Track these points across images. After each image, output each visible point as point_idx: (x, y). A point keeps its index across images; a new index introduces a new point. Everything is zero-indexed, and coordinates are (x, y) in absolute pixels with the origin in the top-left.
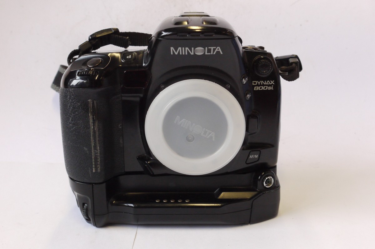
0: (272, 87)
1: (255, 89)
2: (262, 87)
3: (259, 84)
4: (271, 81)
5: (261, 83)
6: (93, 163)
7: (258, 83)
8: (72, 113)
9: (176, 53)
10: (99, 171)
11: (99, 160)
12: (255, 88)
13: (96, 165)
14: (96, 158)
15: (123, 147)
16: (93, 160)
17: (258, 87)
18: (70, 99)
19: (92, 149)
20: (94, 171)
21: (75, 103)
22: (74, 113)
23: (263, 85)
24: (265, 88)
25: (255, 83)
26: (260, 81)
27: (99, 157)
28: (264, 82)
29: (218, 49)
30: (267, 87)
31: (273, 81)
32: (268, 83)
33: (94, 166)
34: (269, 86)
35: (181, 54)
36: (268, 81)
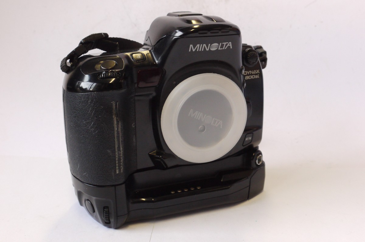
0: (258, 76)
1: (246, 79)
2: (251, 76)
3: (249, 74)
4: (257, 70)
5: (249, 73)
6: (117, 165)
7: (247, 73)
8: (95, 117)
9: (194, 50)
10: (122, 171)
11: (122, 161)
12: (246, 77)
13: (119, 166)
14: (119, 159)
15: (136, 146)
16: (117, 162)
17: (248, 76)
18: (92, 103)
19: (116, 151)
20: (117, 172)
21: (97, 107)
22: (96, 117)
23: (252, 74)
24: (253, 77)
25: (245, 73)
26: (249, 71)
27: (122, 158)
28: (252, 72)
29: (230, 44)
30: (254, 76)
31: (259, 70)
32: (255, 72)
33: (117, 168)
34: (256, 74)
35: (198, 50)
36: (255, 71)
